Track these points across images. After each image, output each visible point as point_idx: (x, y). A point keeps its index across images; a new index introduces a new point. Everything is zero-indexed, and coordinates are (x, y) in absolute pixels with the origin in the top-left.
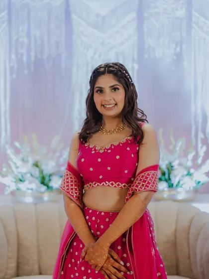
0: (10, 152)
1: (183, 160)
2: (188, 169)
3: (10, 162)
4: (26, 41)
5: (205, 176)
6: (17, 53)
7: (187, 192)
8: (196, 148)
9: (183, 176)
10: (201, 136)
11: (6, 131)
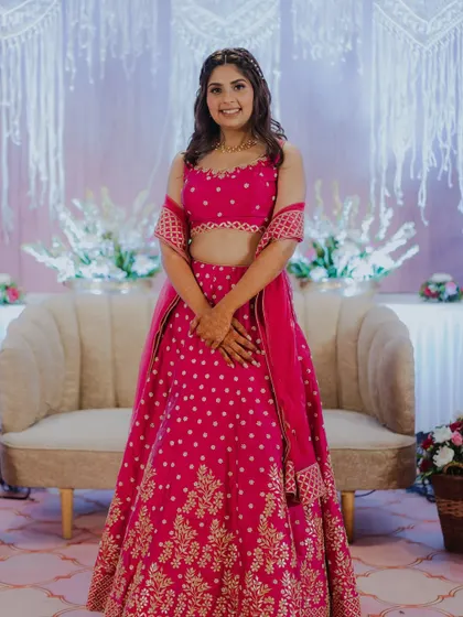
0: (64, 216)
1: (355, 233)
2: (362, 247)
3: (66, 231)
4: (91, 28)
5: (390, 259)
6: (76, 49)
7: (361, 285)
8: (377, 214)
9: (352, 258)
10: (385, 192)
11: (57, 182)
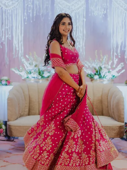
0: (23, 60)
1: (107, 66)
2: (109, 69)
3: (24, 64)
4: (32, 6)
5: (116, 73)
6: (27, 12)
7: (108, 80)
8: (113, 60)
9: (106, 73)
10: (115, 54)
11: (21, 50)
